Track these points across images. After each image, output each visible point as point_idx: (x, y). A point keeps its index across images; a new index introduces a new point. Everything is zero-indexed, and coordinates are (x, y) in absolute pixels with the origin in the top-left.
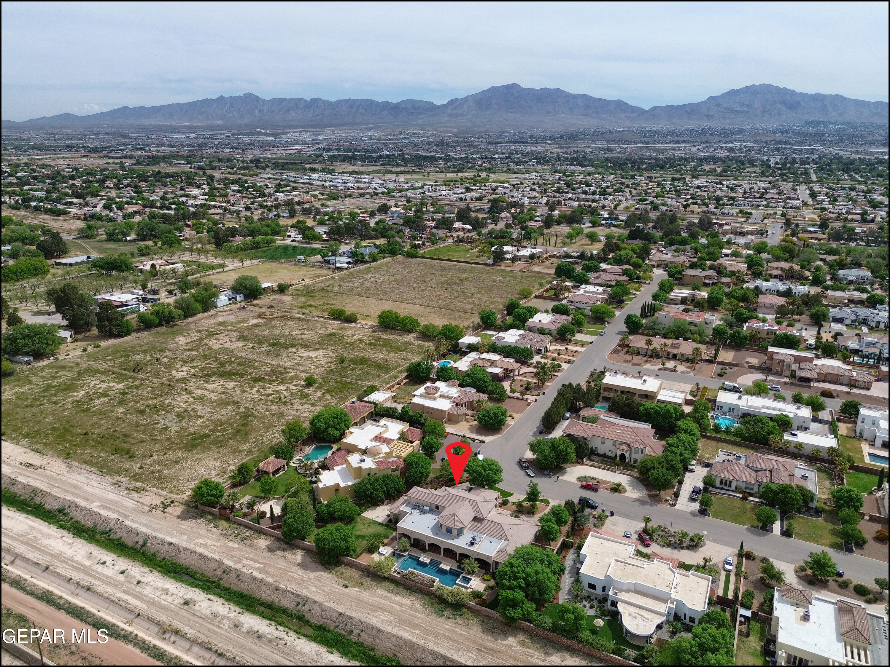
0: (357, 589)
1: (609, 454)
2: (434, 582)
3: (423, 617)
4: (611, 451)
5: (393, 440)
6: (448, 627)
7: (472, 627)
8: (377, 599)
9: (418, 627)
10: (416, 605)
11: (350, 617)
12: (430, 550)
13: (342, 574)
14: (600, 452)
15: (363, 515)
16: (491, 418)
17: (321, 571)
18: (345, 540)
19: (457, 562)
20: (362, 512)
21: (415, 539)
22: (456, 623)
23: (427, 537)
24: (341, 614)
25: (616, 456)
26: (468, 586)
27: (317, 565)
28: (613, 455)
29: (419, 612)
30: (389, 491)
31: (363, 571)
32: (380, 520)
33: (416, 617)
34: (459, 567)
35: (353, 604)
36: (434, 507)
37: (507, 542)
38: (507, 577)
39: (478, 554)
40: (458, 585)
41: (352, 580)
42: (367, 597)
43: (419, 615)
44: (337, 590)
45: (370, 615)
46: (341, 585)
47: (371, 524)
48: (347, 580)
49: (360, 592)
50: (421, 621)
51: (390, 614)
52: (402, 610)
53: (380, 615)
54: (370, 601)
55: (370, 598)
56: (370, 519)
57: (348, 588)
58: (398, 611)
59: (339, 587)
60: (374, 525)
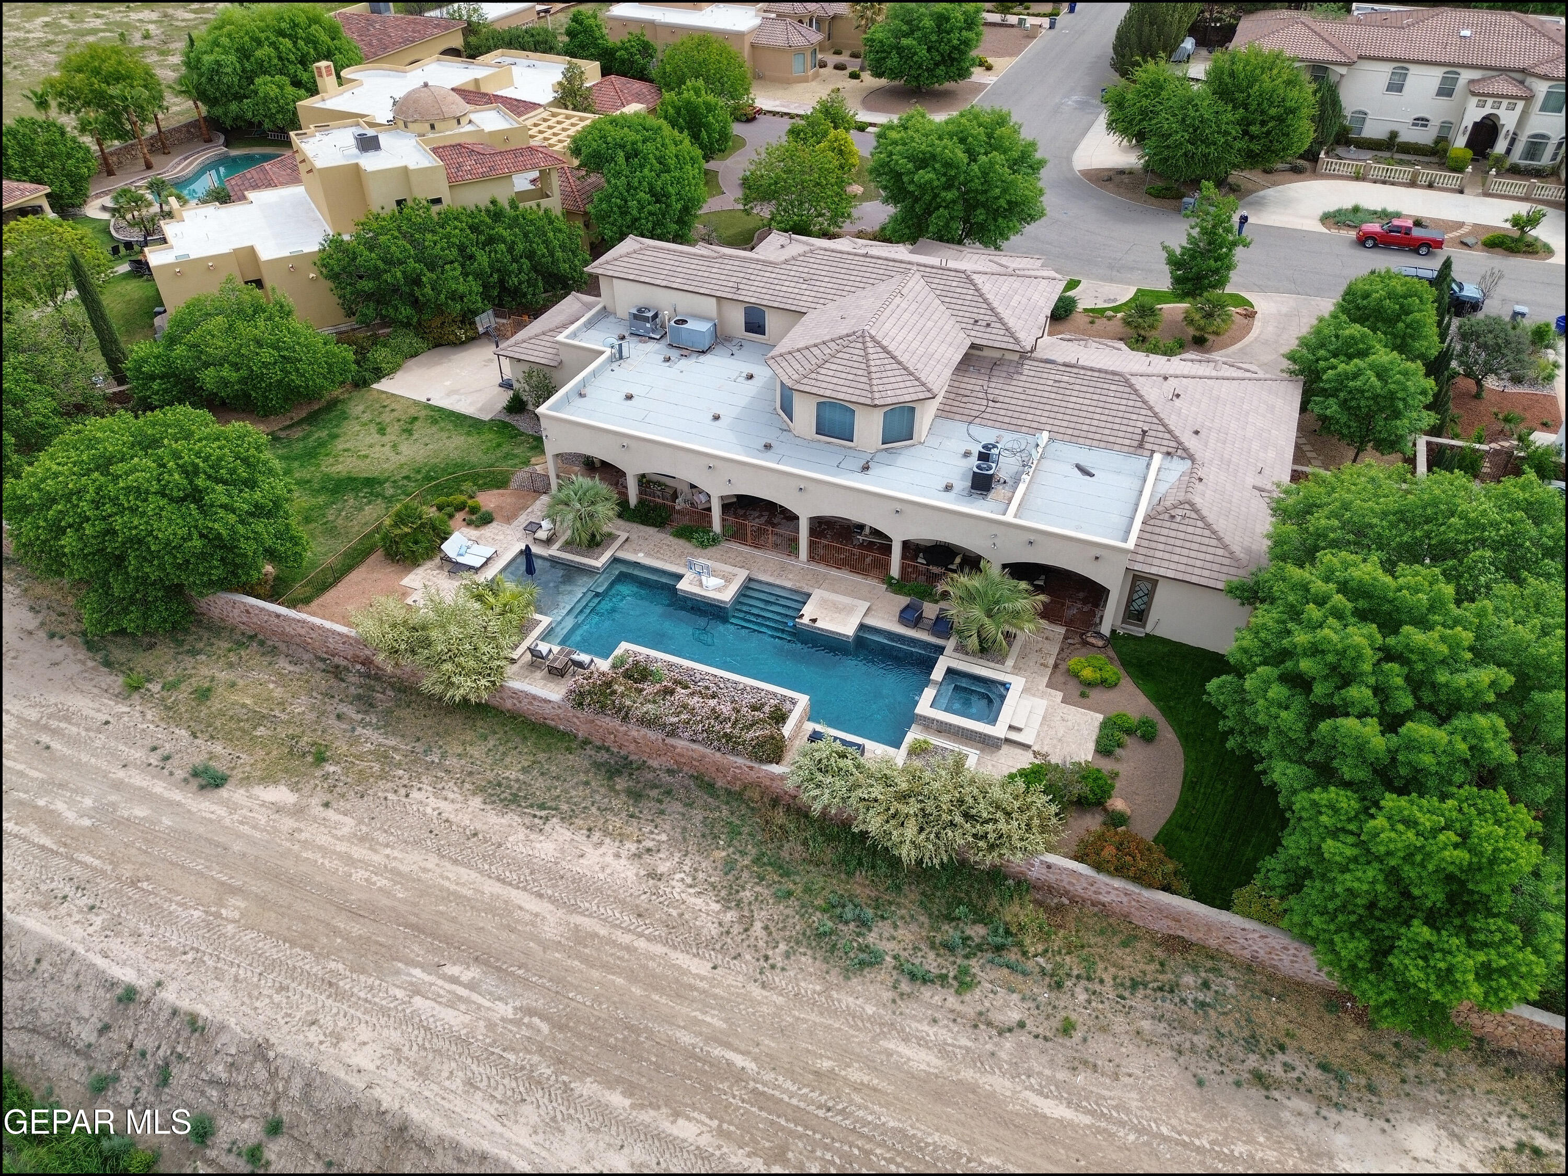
0: (281, 794)
1: (1409, 135)
2: (779, 717)
3: (735, 976)
4: (1421, 122)
5: (535, 106)
7: (1100, 1047)
10: (677, 888)
11: (194, 1024)
12: (735, 534)
13: (203, 695)
14: (1373, 130)
15: (384, 385)
16: (924, 40)
17: (71, 686)
18: (195, 496)
19: (896, 587)
20: (379, 374)
21: (644, 481)
22: (981, 1021)
23: (712, 463)
24: (129, 996)
25: (1442, 141)
26: (999, 730)
27: (62, 650)
28: (1425, 137)
29: (700, 945)
30: (504, 273)
31: (337, 672)
32: (466, 406)
33: (679, 990)
34: (910, 616)
35: (234, 907)
36: (737, 318)
37: (1179, 467)
38: (1359, 693)
39: (1034, 537)
40: (928, 724)
41: (261, 731)
42: (342, 847)
43: (697, 966)
44: (140, 812)
45: (340, 995)
46: (180, 774)
47: (418, 424)
48: (229, 738)
49: (298, 811)
50: (715, 1020)
51: (490, 982)
52: (580, 937)
53: (416, 990)
54: (359, 875)
55: (359, 852)
56: (416, 403)
57: (224, 792)
58: (545, 945)
59: (159, 787)
60: (434, 429)
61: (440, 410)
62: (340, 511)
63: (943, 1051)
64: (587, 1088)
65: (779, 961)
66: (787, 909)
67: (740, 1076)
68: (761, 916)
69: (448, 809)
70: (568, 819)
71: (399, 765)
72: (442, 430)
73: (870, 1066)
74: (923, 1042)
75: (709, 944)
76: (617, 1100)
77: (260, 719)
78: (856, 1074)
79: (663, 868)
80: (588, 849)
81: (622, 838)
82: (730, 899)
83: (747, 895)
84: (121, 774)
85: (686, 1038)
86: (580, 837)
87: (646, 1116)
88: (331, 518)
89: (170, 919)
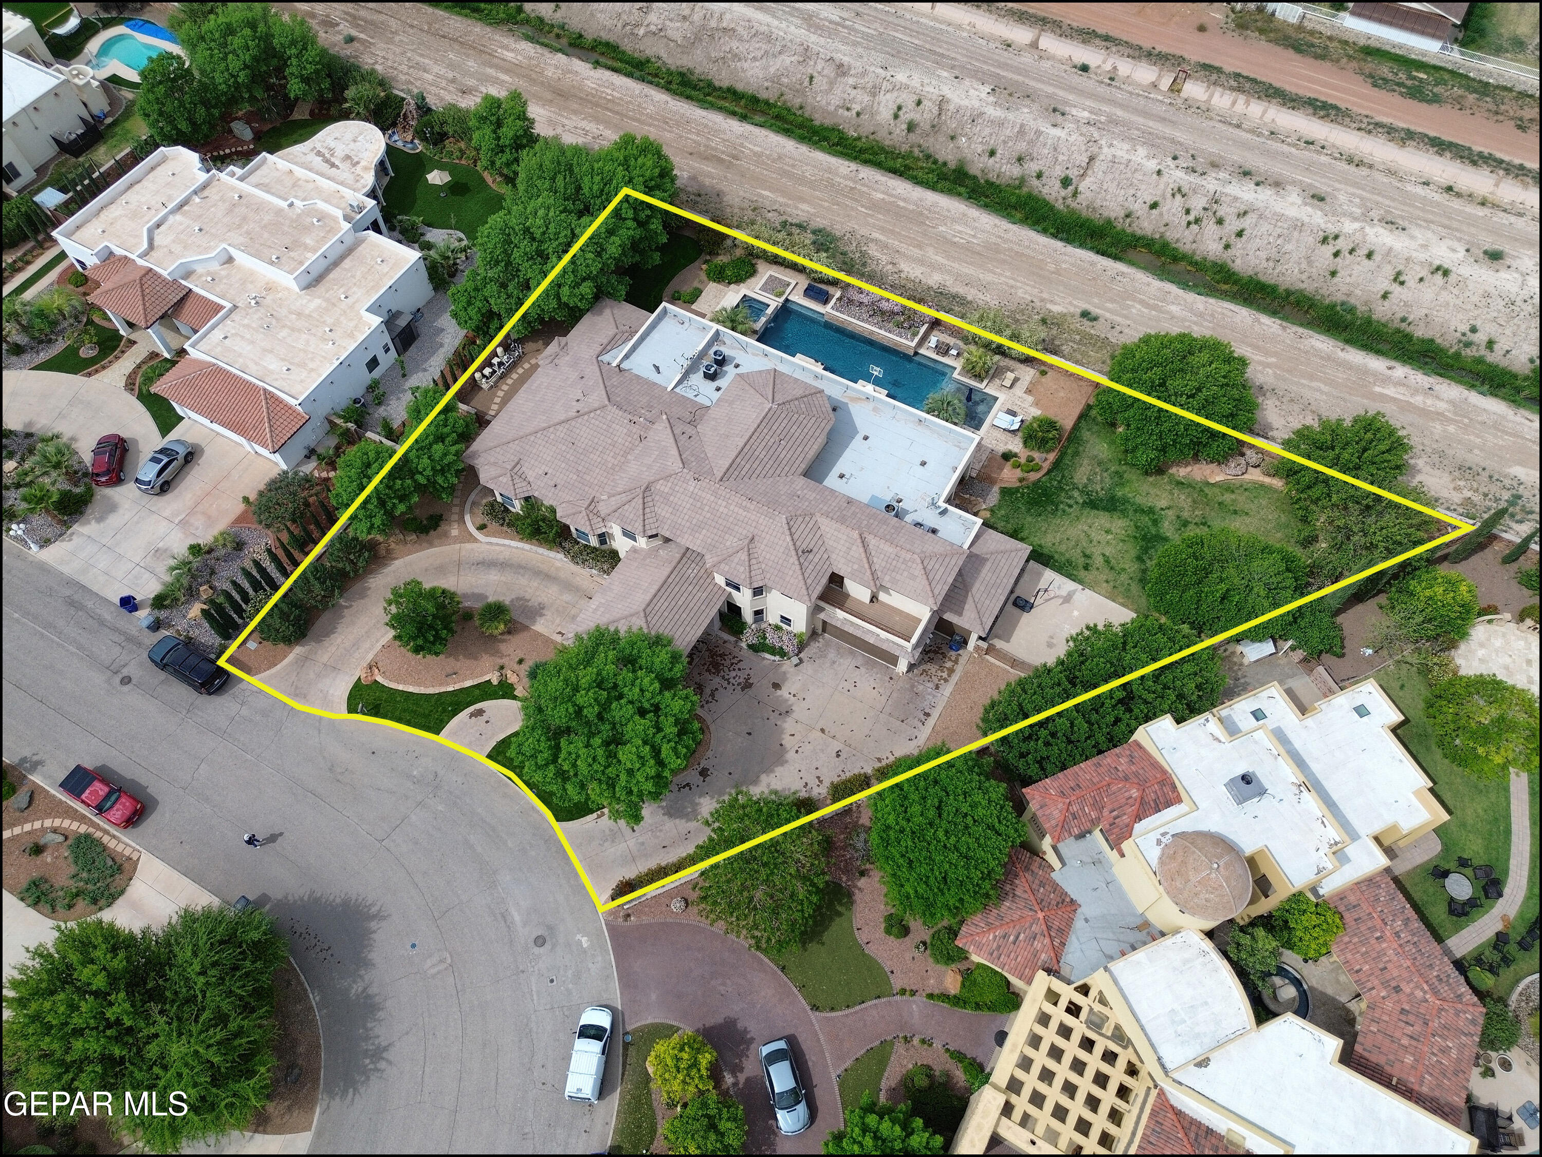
0: (1056, 309)
3: (863, 231)
6: (805, 207)
8: (989, 277)
9: (875, 206)
10: (884, 259)
15: (1126, 614)
22: (782, 214)
26: (744, 292)
29: (876, 241)
33: (882, 230)
35: (1051, 267)
41: (1078, 337)
42: (1019, 284)
43: (876, 235)
44: (1109, 305)
45: (1000, 237)
46: (1102, 320)
47: (1081, 561)
48: (1091, 336)
49: (1042, 300)
50: (871, 220)
51: (949, 237)
52: (919, 246)
53: (974, 236)
54: (1008, 274)
55: (1011, 282)
56: (1091, 588)
57: (1079, 311)
58: (931, 245)
59: (1108, 315)
60: (1067, 556)
61: (1070, 576)
62: (1102, 481)
63: (797, 208)
64: (911, 207)
65: (848, 235)
66: (842, 248)
67: (863, 206)
68: (853, 247)
69: (980, 296)
70: (930, 288)
71: (1008, 317)
72: (1062, 554)
73: (821, 206)
74: (803, 211)
75: (872, 240)
76: (902, 204)
77: (1079, 343)
78: (826, 204)
79: (890, 267)
80: (921, 276)
81: (907, 279)
82: (863, 254)
83: (858, 255)
84: (1128, 322)
85: (880, 216)
86: (924, 281)
87: (892, 199)
88: (1105, 474)
89: (1072, 264)
